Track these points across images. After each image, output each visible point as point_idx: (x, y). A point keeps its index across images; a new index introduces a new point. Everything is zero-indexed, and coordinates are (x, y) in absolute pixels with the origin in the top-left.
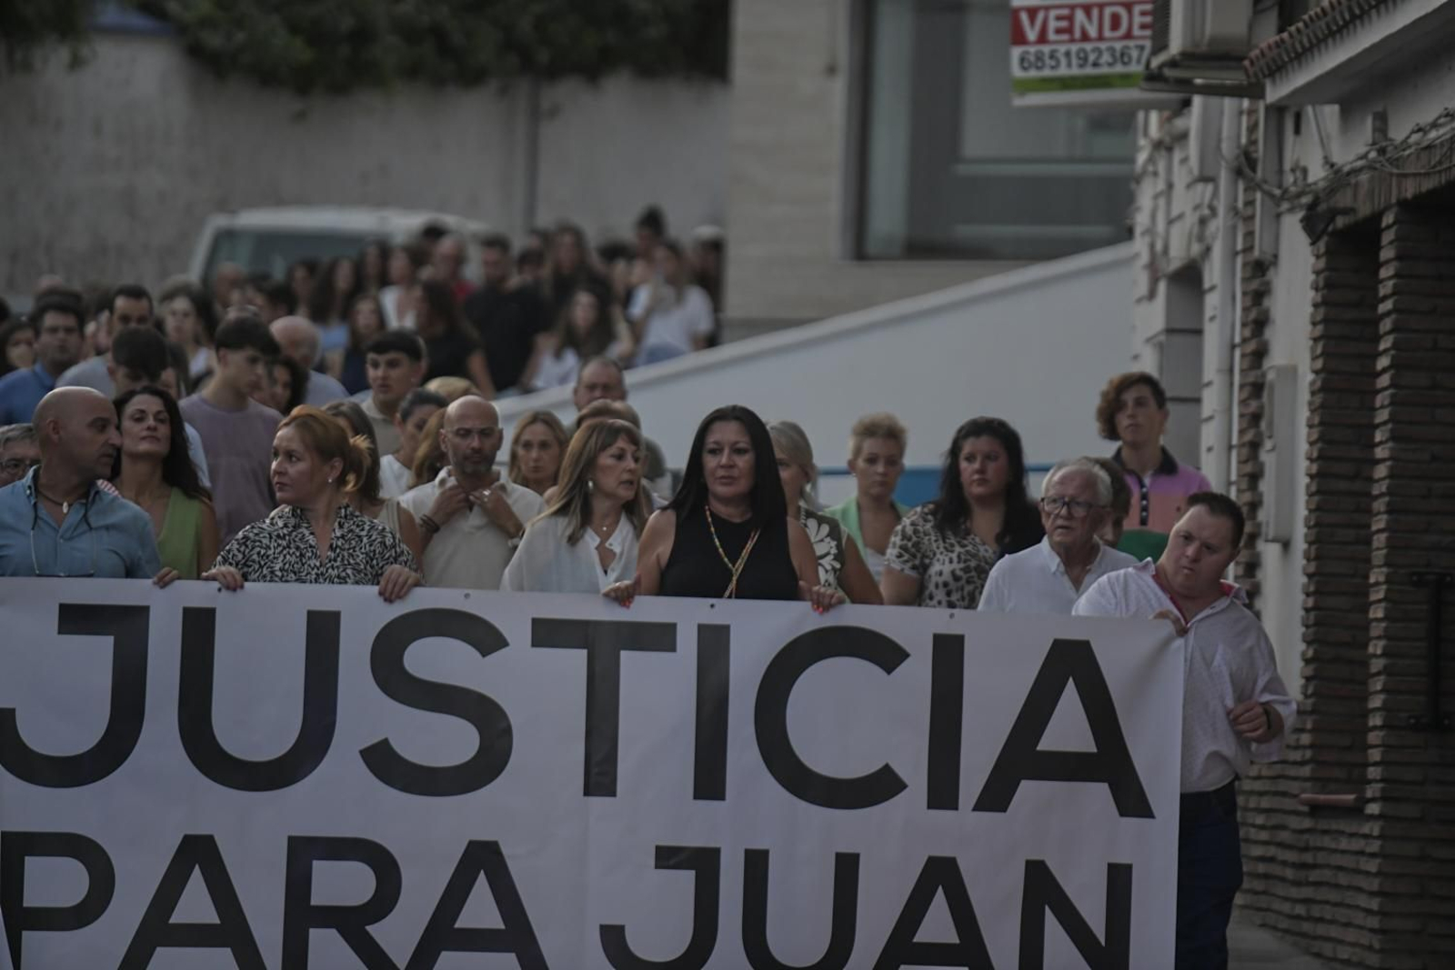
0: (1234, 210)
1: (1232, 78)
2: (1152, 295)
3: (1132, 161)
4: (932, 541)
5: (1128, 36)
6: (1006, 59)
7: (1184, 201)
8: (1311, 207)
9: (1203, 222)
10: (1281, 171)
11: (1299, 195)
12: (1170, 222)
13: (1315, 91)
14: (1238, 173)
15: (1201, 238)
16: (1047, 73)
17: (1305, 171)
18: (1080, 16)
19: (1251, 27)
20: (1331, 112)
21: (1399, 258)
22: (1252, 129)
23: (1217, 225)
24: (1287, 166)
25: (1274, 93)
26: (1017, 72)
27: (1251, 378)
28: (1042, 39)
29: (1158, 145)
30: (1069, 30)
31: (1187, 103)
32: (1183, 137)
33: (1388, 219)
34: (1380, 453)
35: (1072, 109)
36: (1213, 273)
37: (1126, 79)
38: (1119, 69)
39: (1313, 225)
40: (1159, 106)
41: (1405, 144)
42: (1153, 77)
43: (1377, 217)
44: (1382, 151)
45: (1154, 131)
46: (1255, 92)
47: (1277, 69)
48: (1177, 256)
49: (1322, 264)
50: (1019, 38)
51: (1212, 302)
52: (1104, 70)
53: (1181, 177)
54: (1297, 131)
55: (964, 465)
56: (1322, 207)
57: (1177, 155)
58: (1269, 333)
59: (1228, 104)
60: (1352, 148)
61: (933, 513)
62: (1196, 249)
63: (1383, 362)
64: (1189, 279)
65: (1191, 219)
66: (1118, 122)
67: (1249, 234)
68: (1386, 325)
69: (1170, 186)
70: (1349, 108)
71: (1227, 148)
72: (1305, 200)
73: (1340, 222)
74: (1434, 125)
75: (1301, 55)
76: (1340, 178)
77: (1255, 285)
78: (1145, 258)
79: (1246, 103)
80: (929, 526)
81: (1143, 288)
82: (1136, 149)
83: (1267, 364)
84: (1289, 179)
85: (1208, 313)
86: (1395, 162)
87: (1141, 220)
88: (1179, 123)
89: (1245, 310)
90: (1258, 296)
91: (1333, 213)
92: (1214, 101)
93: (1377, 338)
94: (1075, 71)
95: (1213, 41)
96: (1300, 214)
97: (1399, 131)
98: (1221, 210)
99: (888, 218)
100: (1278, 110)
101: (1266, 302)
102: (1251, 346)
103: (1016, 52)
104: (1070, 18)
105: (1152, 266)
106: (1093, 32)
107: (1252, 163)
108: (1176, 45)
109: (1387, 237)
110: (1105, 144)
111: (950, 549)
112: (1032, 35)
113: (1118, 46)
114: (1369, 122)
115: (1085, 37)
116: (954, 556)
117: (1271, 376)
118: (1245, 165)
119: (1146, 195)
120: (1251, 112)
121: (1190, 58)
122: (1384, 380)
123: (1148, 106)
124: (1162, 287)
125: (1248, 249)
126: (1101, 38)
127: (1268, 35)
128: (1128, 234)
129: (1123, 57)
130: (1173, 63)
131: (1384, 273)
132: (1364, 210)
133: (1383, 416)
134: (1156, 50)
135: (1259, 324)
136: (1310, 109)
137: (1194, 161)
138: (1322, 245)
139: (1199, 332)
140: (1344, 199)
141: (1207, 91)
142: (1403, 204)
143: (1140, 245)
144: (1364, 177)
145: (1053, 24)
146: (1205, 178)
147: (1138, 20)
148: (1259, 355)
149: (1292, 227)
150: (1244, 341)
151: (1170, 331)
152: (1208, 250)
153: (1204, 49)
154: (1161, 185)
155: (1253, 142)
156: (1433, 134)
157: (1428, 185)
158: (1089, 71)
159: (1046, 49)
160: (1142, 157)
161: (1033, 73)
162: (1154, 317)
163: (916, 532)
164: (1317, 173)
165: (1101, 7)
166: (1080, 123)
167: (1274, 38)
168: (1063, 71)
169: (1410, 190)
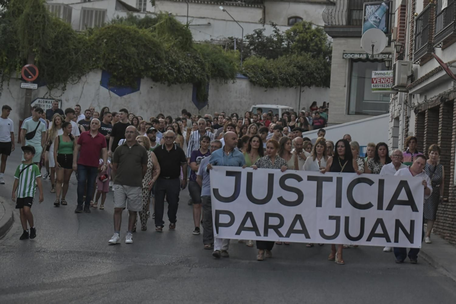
0: (404, 109)
1: (404, 90)
2: (392, 121)
3: (389, 101)
4: (374, 164)
5: (389, 83)
6: (371, 86)
7: (397, 107)
8: (415, 109)
9: (399, 111)
10: (411, 103)
11: (414, 107)
12: (395, 111)
13: (416, 92)
14: (405, 103)
15: (399, 113)
16: (377, 88)
17: (415, 104)
18: (382, 80)
19: (407, 82)
20: (418, 95)
21: (428, 117)
22: (407, 97)
23: (402, 111)
24: (412, 103)
25: (410, 92)
26: (372, 87)
27: (406, 134)
28: (376, 83)
29: (393, 99)
30: (380, 81)
31: (397, 93)
32: (397, 98)
33: (426, 111)
34: (425, 146)
35: (380, 93)
36: (401, 118)
37: (389, 89)
38: (388, 87)
39: (415, 112)
40: (393, 93)
41: (429, 100)
42: (393, 89)
43: (425, 111)
44: (426, 101)
45: (393, 97)
46: (407, 92)
47: (411, 89)
48: (395, 116)
49: (417, 117)
50: (373, 82)
51: (401, 123)
52: (385, 88)
53: (396, 104)
54: (414, 98)
55: (379, 151)
56: (417, 109)
57: (396, 101)
58: (409, 127)
59: (403, 93)
60: (421, 101)
61: (374, 159)
62: (398, 115)
63: (425, 132)
64: (397, 119)
65: (398, 110)
66: (387, 95)
67: (406, 113)
68: (426, 127)
69: (395, 105)
70: (421, 95)
71: (403, 100)
72: (415, 108)
73: (420, 111)
74: (433, 98)
75: (414, 87)
76: (420, 105)
77: (407, 120)
78: (391, 116)
79: (406, 93)
80: (373, 162)
81: (390, 120)
82: (390, 99)
83: (408, 132)
84: (412, 105)
85: (400, 124)
86: (428, 103)
87: (390, 110)
88: (396, 96)
89: (405, 124)
90: (407, 122)
91: (418, 110)
92: (402, 93)
93: (425, 129)
94: (381, 87)
95: (401, 84)
96: (414, 110)
97: (428, 98)
98: (402, 109)
99: (353, 108)
100: (411, 95)
101: (409, 123)
102: (406, 129)
103: (372, 84)
104: (381, 80)
105: (392, 117)
106: (384, 82)
107: (407, 102)
108: (396, 85)
109: (426, 114)
110: (385, 99)
111: (377, 166)
112: (375, 82)
113: (388, 84)
114: (424, 97)
115: (383, 83)
116: (378, 167)
117: (409, 134)
118: (406, 102)
119: (391, 106)
120: (407, 95)
121: (398, 86)
122: (425, 135)
123: (392, 93)
124: (393, 120)
125: (406, 115)
126: (385, 83)
127: (409, 84)
128: (388, 112)
129: (388, 86)
130: (396, 87)
131: (426, 119)
132: (423, 110)
133: (425, 140)
134: (393, 85)
135: (407, 126)
136: (415, 95)
137: (398, 102)
138: (417, 115)
139: (399, 127)
140: (420, 108)
141: (400, 91)
142: (429, 109)
143: (390, 114)
144: (423, 105)
145: (378, 81)
146: (400, 104)
147: (390, 80)
148: (407, 131)
149: (412, 112)
150: (405, 128)
151: (394, 127)
152: (400, 115)
153: (400, 85)
154: (393, 105)
155: (407, 99)
156: (433, 99)
157: (432, 106)
158: (383, 88)
159: (377, 84)
160: (391, 101)
161: (375, 88)
162: (392, 124)
163: (371, 163)
164: (416, 104)
165: (385, 78)
166: (381, 95)
167: (410, 84)
168: (379, 87)
169: (430, 107)
